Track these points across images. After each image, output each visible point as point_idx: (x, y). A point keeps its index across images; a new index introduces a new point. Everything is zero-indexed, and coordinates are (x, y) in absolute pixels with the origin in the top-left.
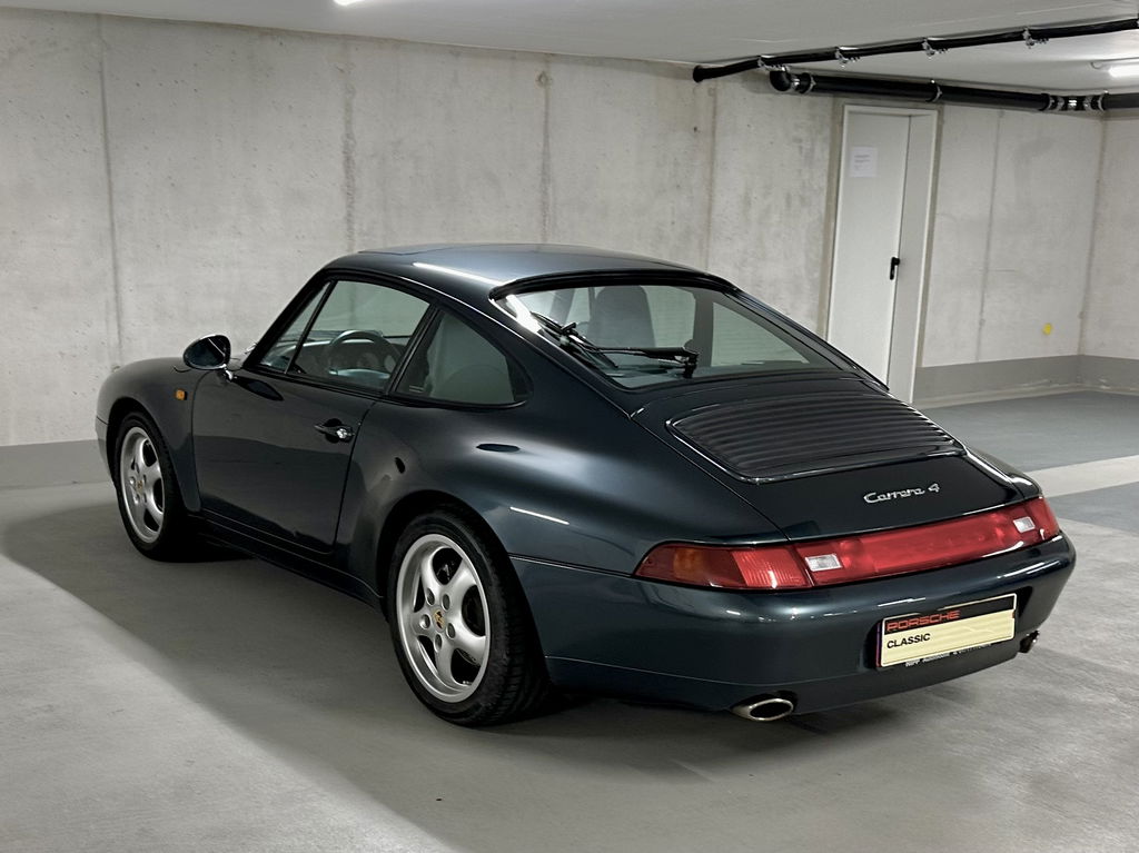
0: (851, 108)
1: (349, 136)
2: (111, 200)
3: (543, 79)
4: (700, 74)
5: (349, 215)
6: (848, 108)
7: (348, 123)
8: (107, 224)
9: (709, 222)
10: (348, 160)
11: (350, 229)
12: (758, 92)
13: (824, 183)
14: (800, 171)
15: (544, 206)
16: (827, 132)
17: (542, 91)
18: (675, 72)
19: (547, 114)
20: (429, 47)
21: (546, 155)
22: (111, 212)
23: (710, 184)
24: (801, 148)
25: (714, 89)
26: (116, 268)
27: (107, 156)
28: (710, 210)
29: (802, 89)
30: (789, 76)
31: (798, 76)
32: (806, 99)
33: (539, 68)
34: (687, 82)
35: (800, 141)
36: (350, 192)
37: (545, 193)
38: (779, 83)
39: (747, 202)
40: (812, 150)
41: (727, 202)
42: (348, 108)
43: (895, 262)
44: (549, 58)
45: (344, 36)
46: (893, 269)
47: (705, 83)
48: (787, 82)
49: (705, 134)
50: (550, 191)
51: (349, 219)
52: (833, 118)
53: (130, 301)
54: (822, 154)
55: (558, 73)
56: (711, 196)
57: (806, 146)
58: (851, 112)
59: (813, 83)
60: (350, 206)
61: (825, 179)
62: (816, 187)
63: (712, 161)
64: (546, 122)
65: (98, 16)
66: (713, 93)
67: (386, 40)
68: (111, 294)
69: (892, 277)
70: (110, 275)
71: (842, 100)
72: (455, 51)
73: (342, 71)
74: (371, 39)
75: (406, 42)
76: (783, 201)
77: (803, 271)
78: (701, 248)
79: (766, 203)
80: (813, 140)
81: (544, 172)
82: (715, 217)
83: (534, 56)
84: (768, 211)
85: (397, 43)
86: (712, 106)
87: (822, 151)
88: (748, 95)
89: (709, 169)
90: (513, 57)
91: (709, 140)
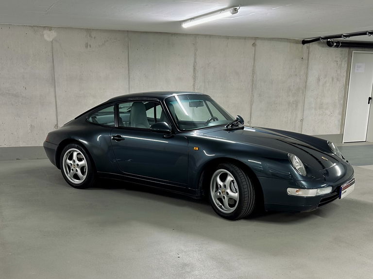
0: (355, 52)
3: (254, 45)
4: (304, 42)
5: (194, 84)
6: (353, 52)
7: (195, 59)
9: (306, 85)
10: (194, 69)
12: (323, 47)
14: (337, 71)
15: (253, 81)
16: (347, 59)
17: (253, 48)
18: (296, 42)
19: (255, 54)
20: (220, 37)
21: (254, 66)
23: (307, 75)
24: (337, 64)
27: (129, 69)
28: (306, 83)
29: (337, 46)
30: (333, 42)
31: (336, 42)
32: (339, 49)
33: (253, 42)
34: (300, 45)
35: (337, 61)
36: (195, 78)
37: (253, 77)
38: (330, 44)
39: (319, 80)
40: (341, 64)
41: (312, 79)
42: (195, 55)
43: (370, 98)
44: (256, 38)
45: (195, 34)
46: (369, 100)
47: (306, 44)
48: (332, 44)
49: (305, 60)
50: (255, 77)
52: (349, 54)
55: (258, 43)
56: (307, 78)
57: (339, 63)
59: (341, 45)
60: (194, 81)
61: (345, 73)
62: (342, 75)
63: (307, 67)
64: (254, 57)
65: (128, 31)
66: (308, 48)
67: (207, 35)
69: (369, 103)
71: (352, 49)
72: (227, 37)
73: (194, 44)
74: (203, 35)
75: (213, 35)
76: (331, 79)
77: (337, 101)
78: (303, 93)
79: (325, 80)
80: (341, 61)
81: (253, 71)
82: (308, 84)
83: (252, 38)
84: (326, 82)
85: (210, 36)
86: (308, 51)
87: (345, 65)
88: (320, 48)
89: (306, 70)
90: (245, 38)
91: (307, 61)
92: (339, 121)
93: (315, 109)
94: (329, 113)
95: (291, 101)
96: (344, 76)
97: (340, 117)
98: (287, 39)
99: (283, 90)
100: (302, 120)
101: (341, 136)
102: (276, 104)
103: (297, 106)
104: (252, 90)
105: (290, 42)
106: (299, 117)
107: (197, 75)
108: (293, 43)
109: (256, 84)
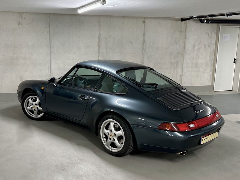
1: (99, 35)
2: (50, 48)
3: (144, 22)
4: (182, 20)
5: (99, 50)
6: (221, 26)
7: (99, 32)
8: (49, 52)
9: (184, 50)
10: (99, 39)
11: (99, 52)
12: (197, 23)
13: (215, 42)
14: (208, 40)
15: (143, 47)
16: (216, 31)
17: (144, 24)
18: (176, 20)
19: (144, 29)
20: (118, 17)
21: (144, 37)
22: (50, 50)
23: (185, 42)
24: (208, 35)
25: (186, 23)
26: (51, 60)
27: (50, 40)
28: (184, 48)
29: (207, 22)
30: (204, 20)
31: (206, 20)
32: (210, 25)
33: (143, 20)
34: (179, 21)
35: (208, 33)
36: (99, 46)
37: (143, 45)
39: (194, 46)
40: (211, 35)
41: (189, 46)
42: (100, 29)
43: (235, 60)
44: (145, 18)
45: (99, 15)
46: (234, 61)
47: (184, 22)
48: (203, 21)
49: (184, 33)
50: (145, 44)
51: (99, 51)
52: (217, 28)
53: (53, 66)
54: (214, 36)
55: (147, 21)
56: (185, 45)
57: (210, 34)
58: (221, 27)
59: (210, 21)
60: (99, 48)
61: (215, 41)
62: (212, 43)
63: (185, 38)
64: (144, 31)
65: (49, 13)
67: (108, 16)
68: (49, 65)
69: (234, 63)
70: (49, 61)
71: (219, 24)
72: (124, 17)
73: (99, 22)
74: (105, 16)
75: (113, 16)
76: (204, 46)
77: (209, 61)
78: (182, 56)
79: (199, 46)
80: (212, 33)
81: (144, 41)
82: (186, 49)
83: (142, 17)
84: (200, 48)
85: (111, 16)
86: (185, 26)
87: (214, 35)
88: (195, 24)
89: (184, 39)
90: (137, 18)
91: (185, 33)
92: (210, 76)
93: (192, 67)
94: (203, 70)
95: (173, 62)
96: (214, 44)
97: (211, 73)
98: (169, 18)
99: (166, 54)
100: (181, 76)
101: (213, 86)
102: (162, 63)
103: (177, 65)
104: (143, 54)
105: (172, 20)
106: (180, 73)
107: (101, 44)
108: (174, 20)
109: (146, 50)
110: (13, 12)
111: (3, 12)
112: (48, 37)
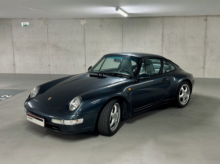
1: (163, 32)
3: (206, 20)
5: (162, 44)
7: (163, 30)
10: (163, 36)
15: (205, 42)
17: (205, 22)
19: (206, 26)
20: (180, 17)
21: (206, 33)
33: (205, 18)
36: (163, 41)
42: (163, 27)
44: (207, 16)
45: (163, 16)
50: (207, 39)
55: (208, 18)
67: (171, 16)
72: (185, 17)
73: (162, 22)
74: (168, 16)
81: (206, 36)
83: (204, 16)
85: (173, 17)
90: (199, 16)
104: (205, 48)
109: (208, 44)
110: (97, 18)
111: (91, 18)
112: (121, 35)
